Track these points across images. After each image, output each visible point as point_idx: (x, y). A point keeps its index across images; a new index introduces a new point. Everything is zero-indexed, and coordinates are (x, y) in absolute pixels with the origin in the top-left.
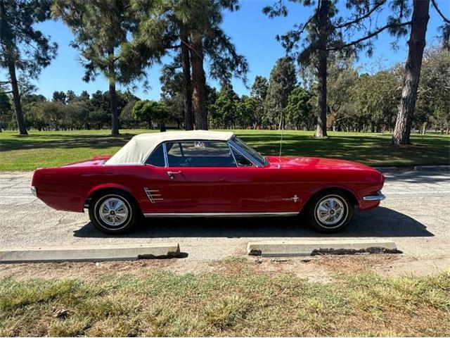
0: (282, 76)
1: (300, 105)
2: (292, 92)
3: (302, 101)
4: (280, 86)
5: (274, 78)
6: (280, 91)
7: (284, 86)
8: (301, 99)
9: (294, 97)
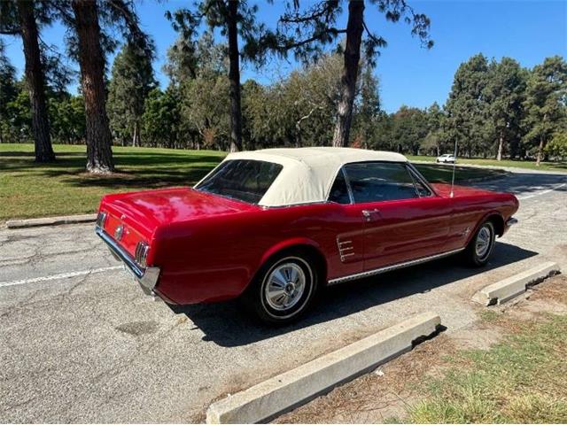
0: (133, 70)
1: (164, 114)
2: (150, 94)
3: (166, 108)
4: (131, 83)
5: (120, 71)
6: (131, 92)
7: (136, 84)
8: (164, 105)
9: (153, 101)
